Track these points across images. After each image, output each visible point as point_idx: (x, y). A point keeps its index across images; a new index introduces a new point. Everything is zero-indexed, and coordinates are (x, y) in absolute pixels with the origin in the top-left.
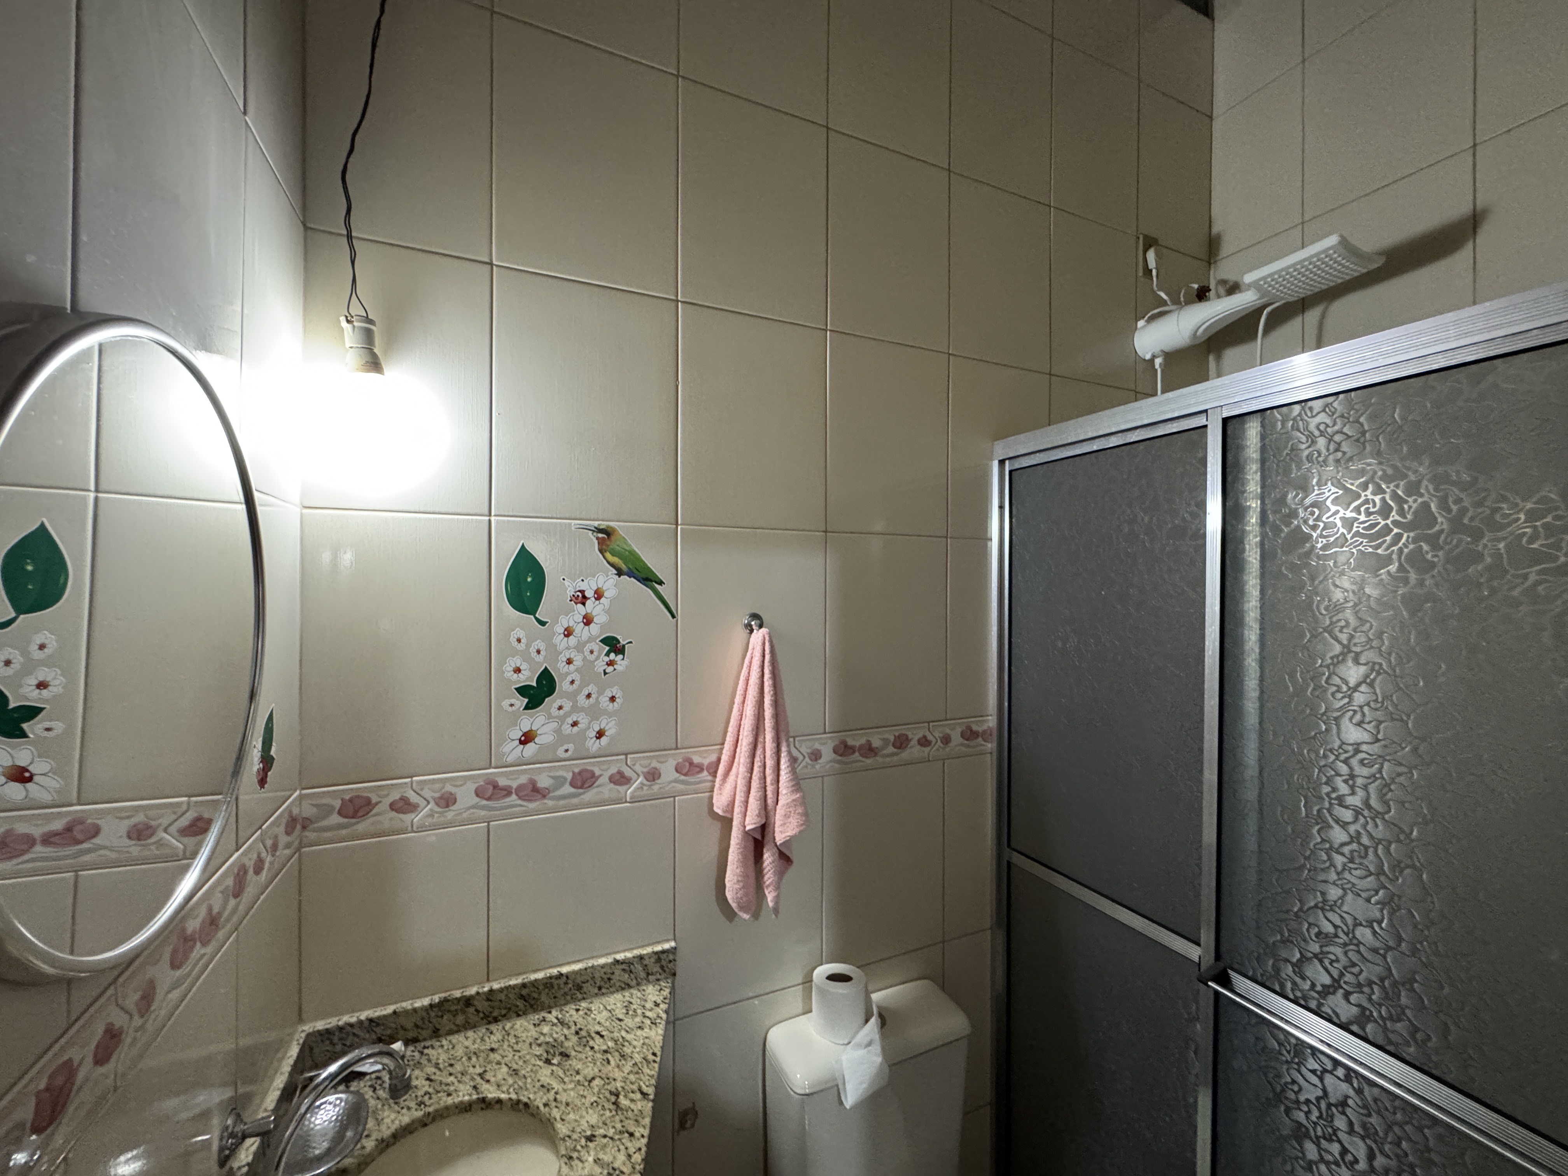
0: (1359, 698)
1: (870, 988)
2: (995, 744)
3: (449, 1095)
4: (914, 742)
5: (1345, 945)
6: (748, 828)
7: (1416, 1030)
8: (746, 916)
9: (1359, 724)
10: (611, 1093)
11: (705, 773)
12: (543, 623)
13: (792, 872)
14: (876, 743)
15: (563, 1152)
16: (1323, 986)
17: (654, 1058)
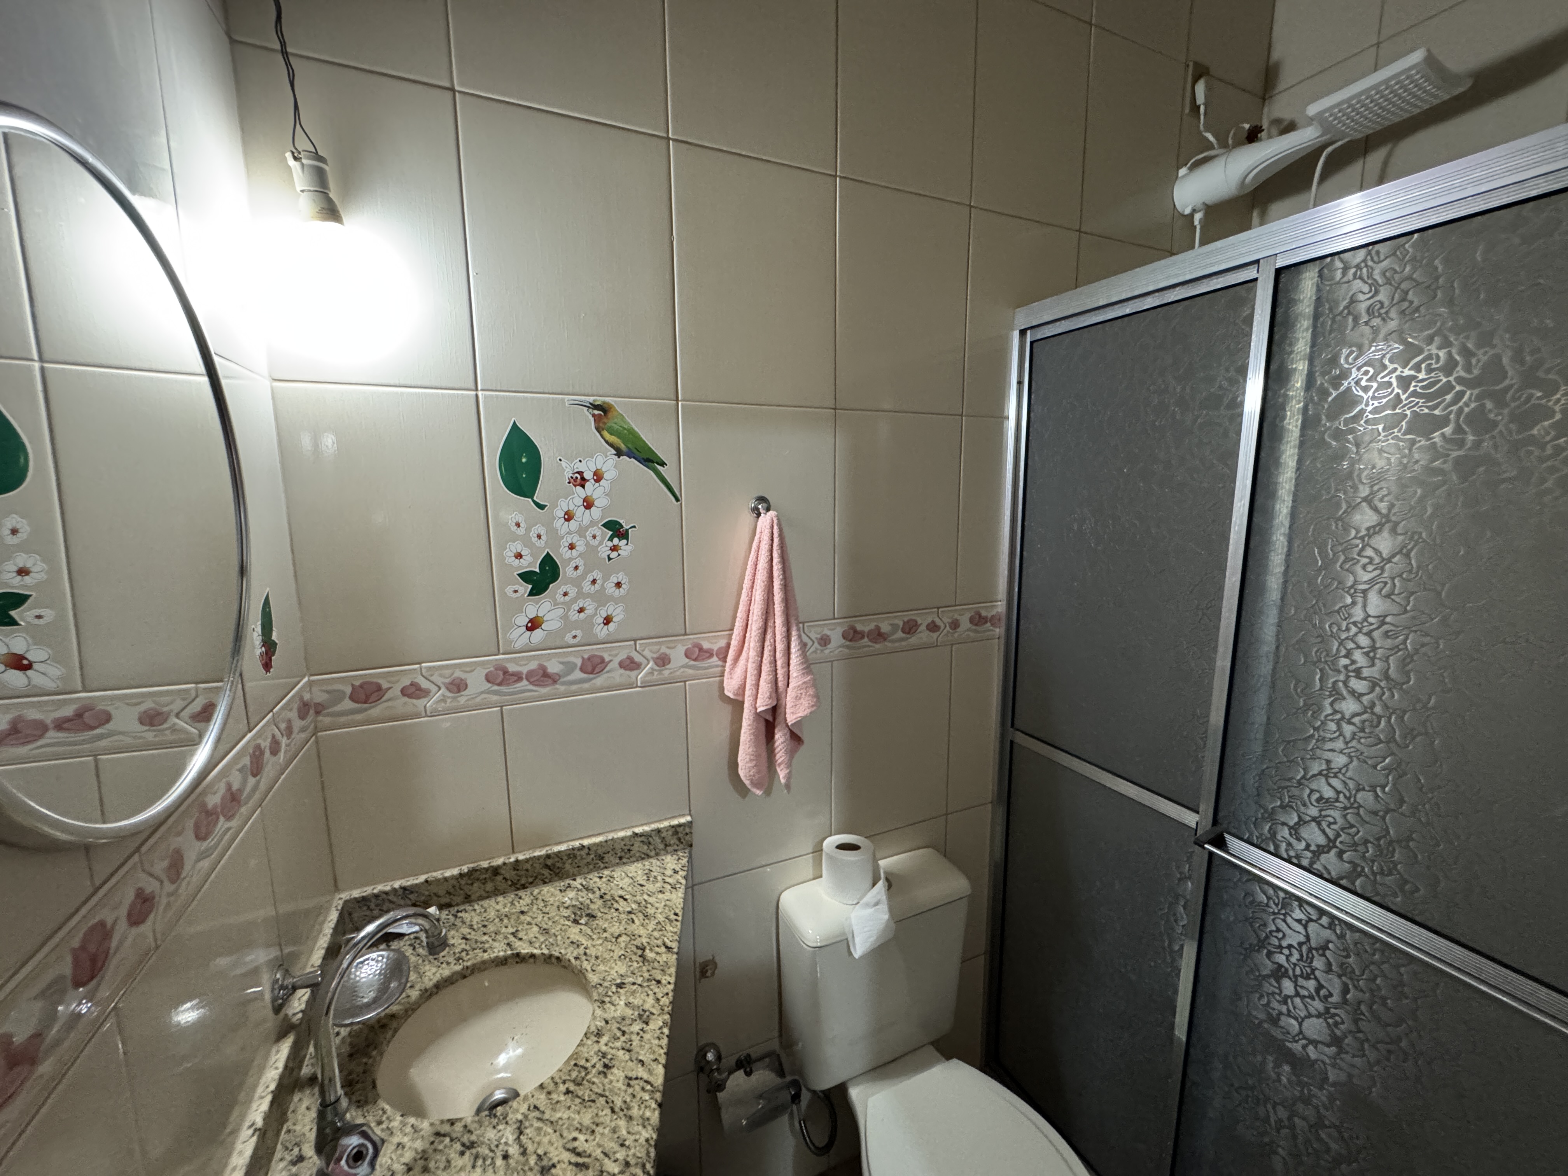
0: (1392, 569)
1: (878, 855)
2: (1003, 629)
3: (485, 951)
4: (923, 627)
5: (1345, 808)
6: (759, 710)
7: (1406, 882)
8: (759, 792)
10: (637, 947)
11: (715, 658)
12: (541, 507)
13: (803, 749)
14: (885, 628)
15: (596, 998)
16: (1318, 846)
17: (676, 917)
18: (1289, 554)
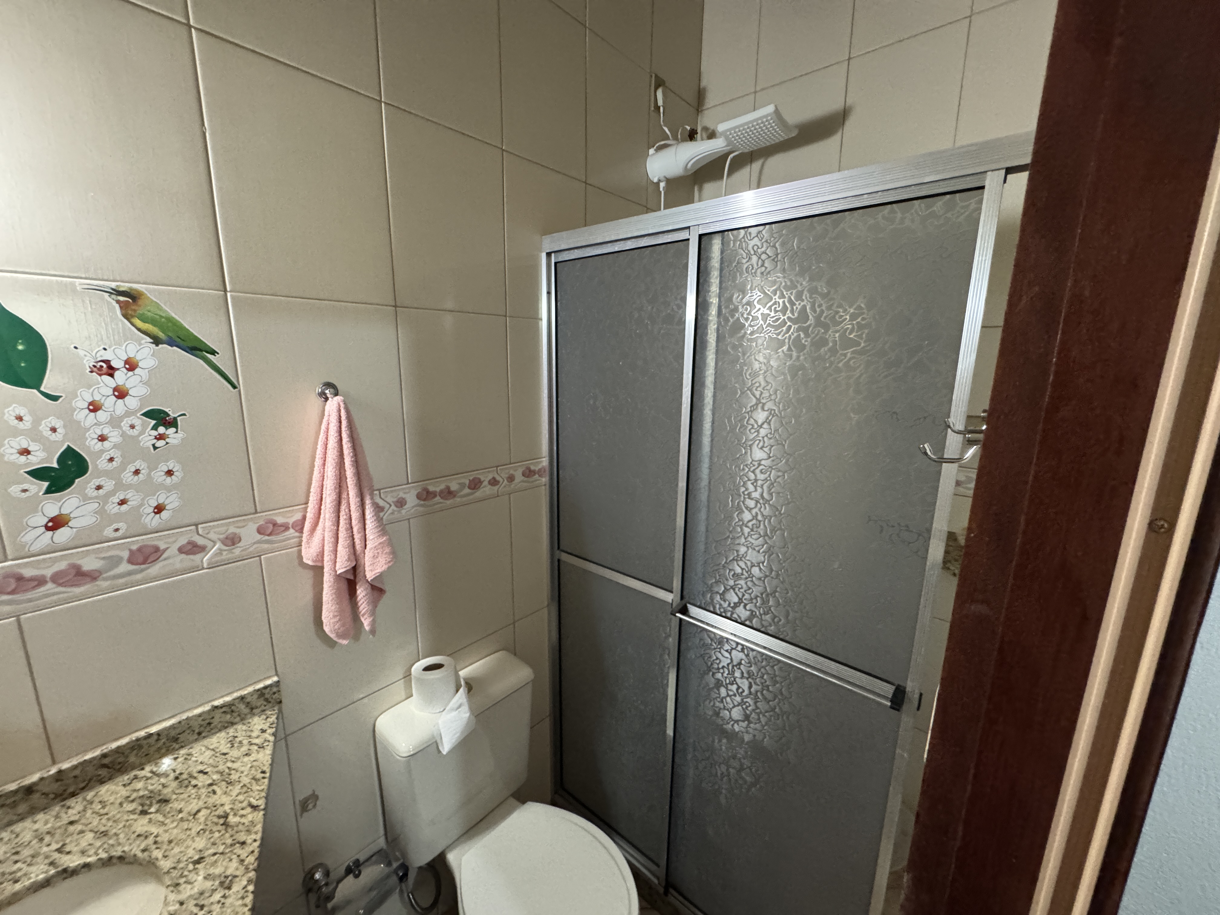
0: (763, 432)
2: (548, 478)
4: (486, 483)
5: (746, 578)
6: (338, 572)
8: (345, 642)
9: (761, 448)
10: (219, 817)
11: (292, 531)
12: (55, 398)
14: (454, 487)
15: (169, 883)
16: (735, 603)
17: (263, 775)
18: (713, 422)
